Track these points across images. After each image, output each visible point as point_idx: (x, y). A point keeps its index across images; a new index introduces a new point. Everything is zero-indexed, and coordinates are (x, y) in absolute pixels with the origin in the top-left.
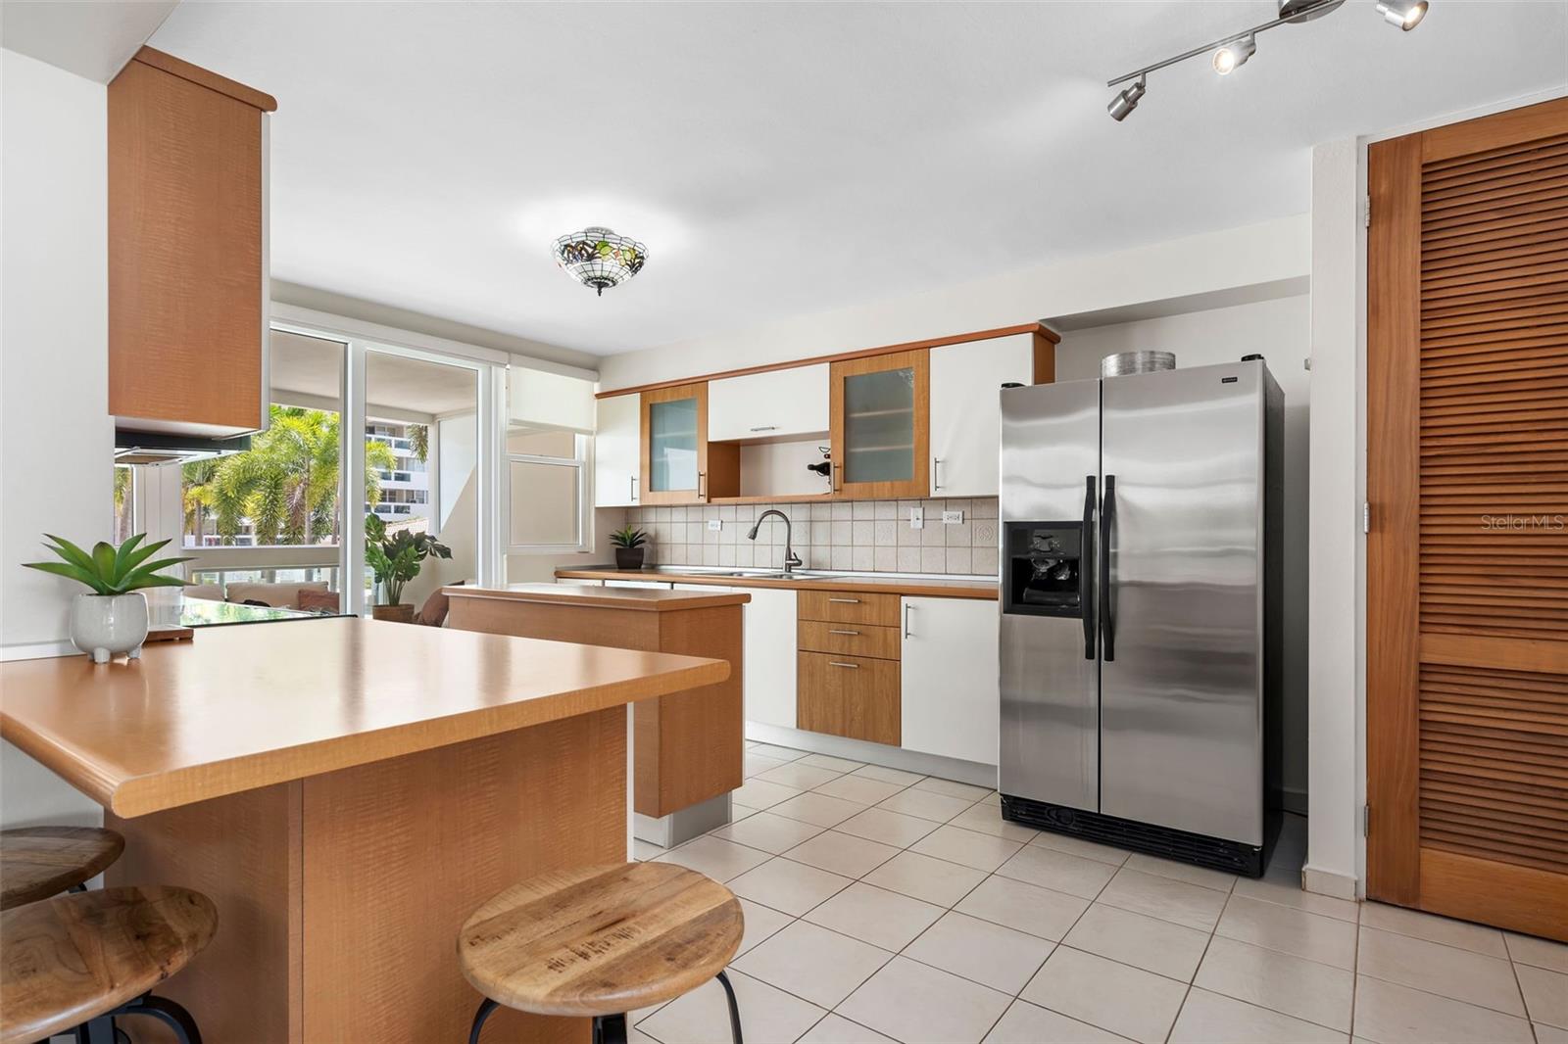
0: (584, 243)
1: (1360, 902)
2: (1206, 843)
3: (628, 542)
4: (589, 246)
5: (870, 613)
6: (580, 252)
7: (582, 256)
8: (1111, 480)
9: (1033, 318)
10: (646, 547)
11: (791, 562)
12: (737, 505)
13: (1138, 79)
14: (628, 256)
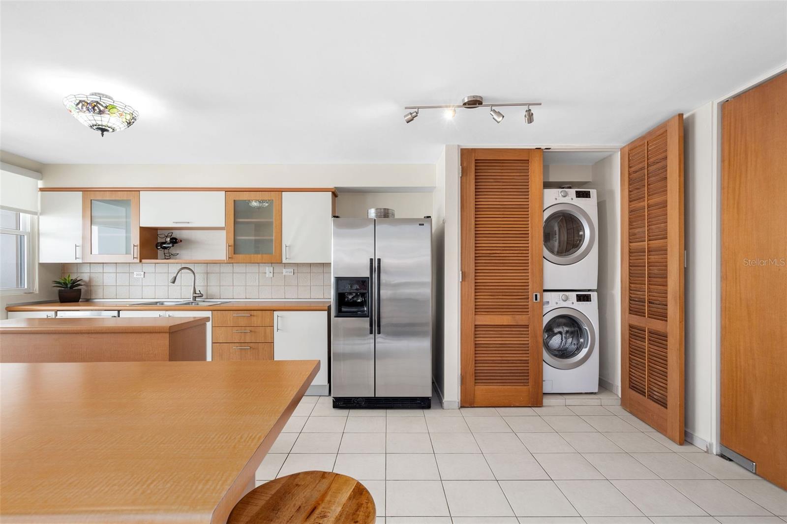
0: (97, 103)
1: (459, 409)
2: (413, 399)
3: (69, 286)
4: (102, 106)
5: (257, 320)
6: (93, 108)
7: (94, 110)
8: (379, 260)
9: (332, 185)
10: (83, 288)
11: (196, 295)
12: (155, 263)
13: (416, 110)
14: (128, 117)
